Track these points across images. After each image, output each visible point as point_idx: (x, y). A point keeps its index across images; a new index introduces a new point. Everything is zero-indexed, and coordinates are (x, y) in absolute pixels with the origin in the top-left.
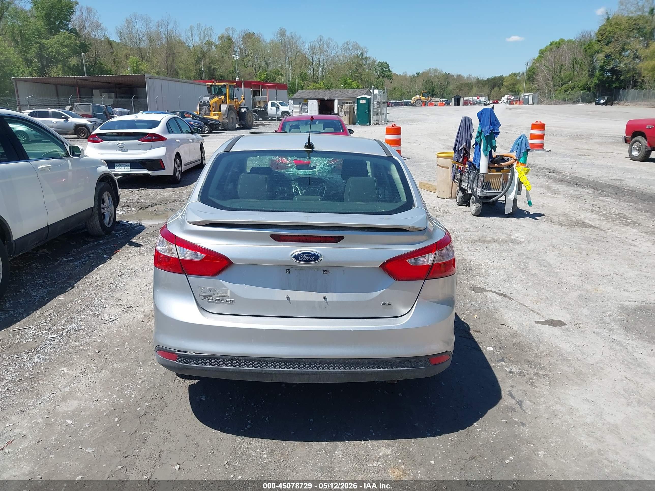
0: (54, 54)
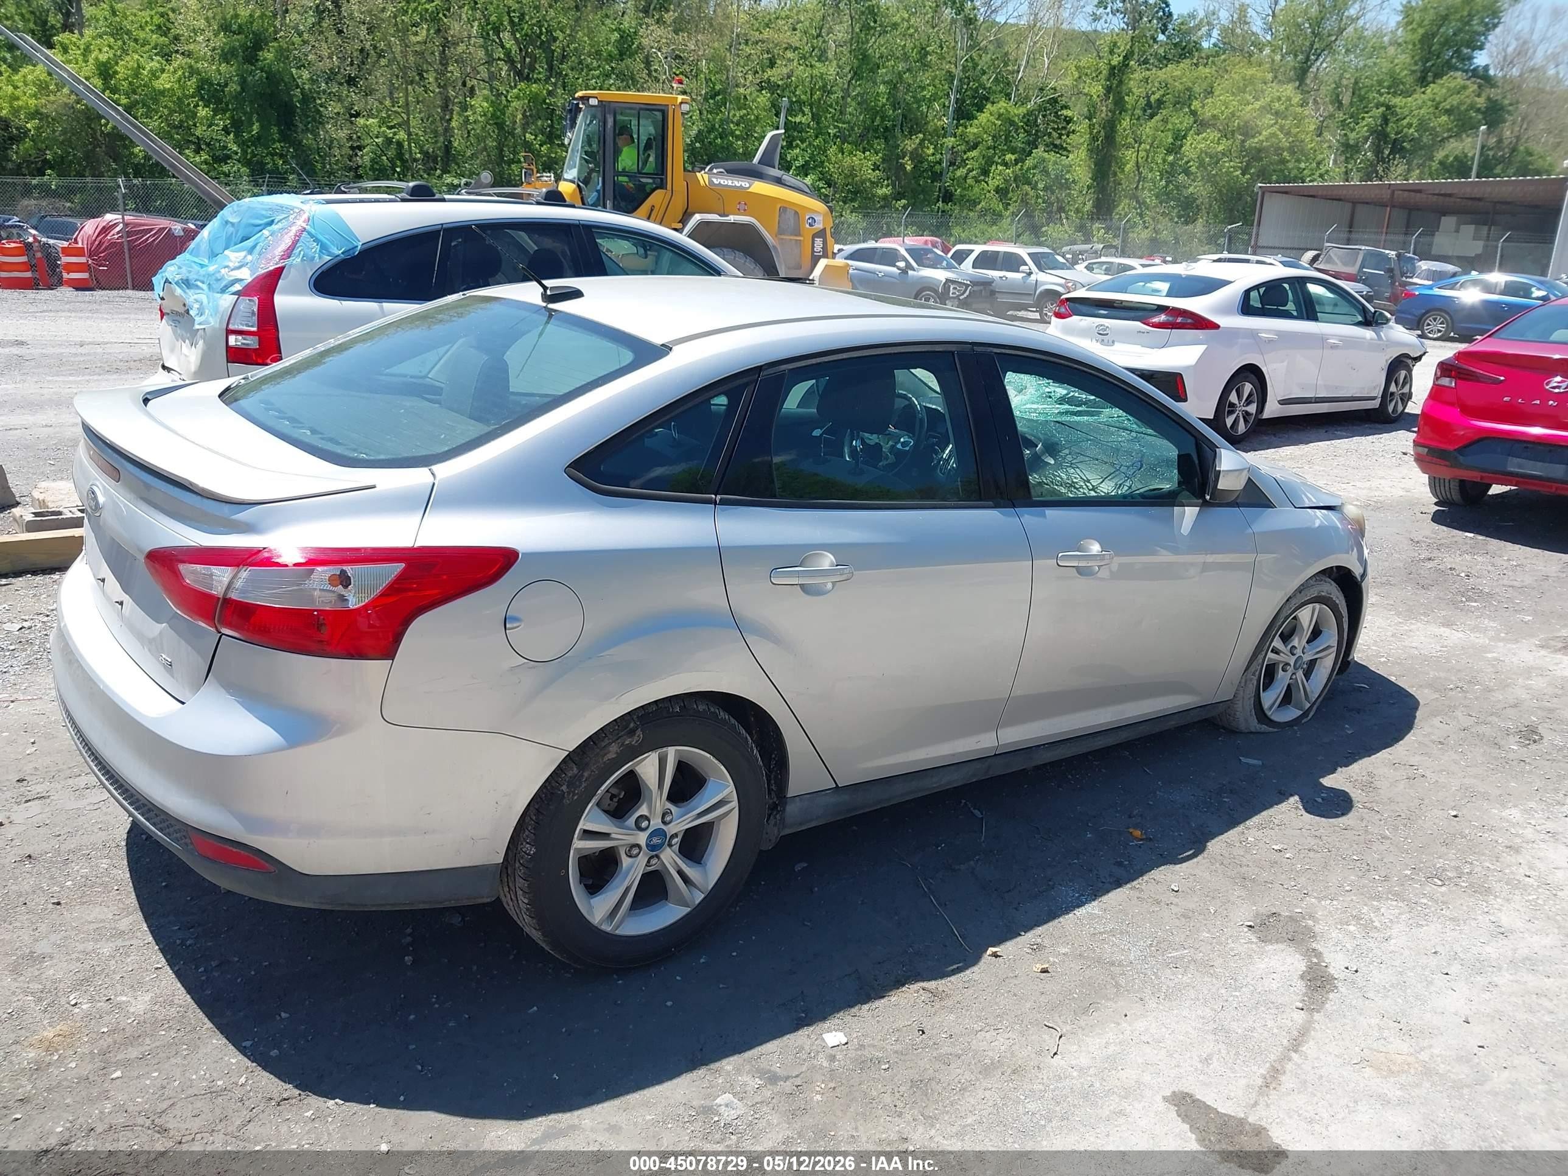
0: (1412, 130)
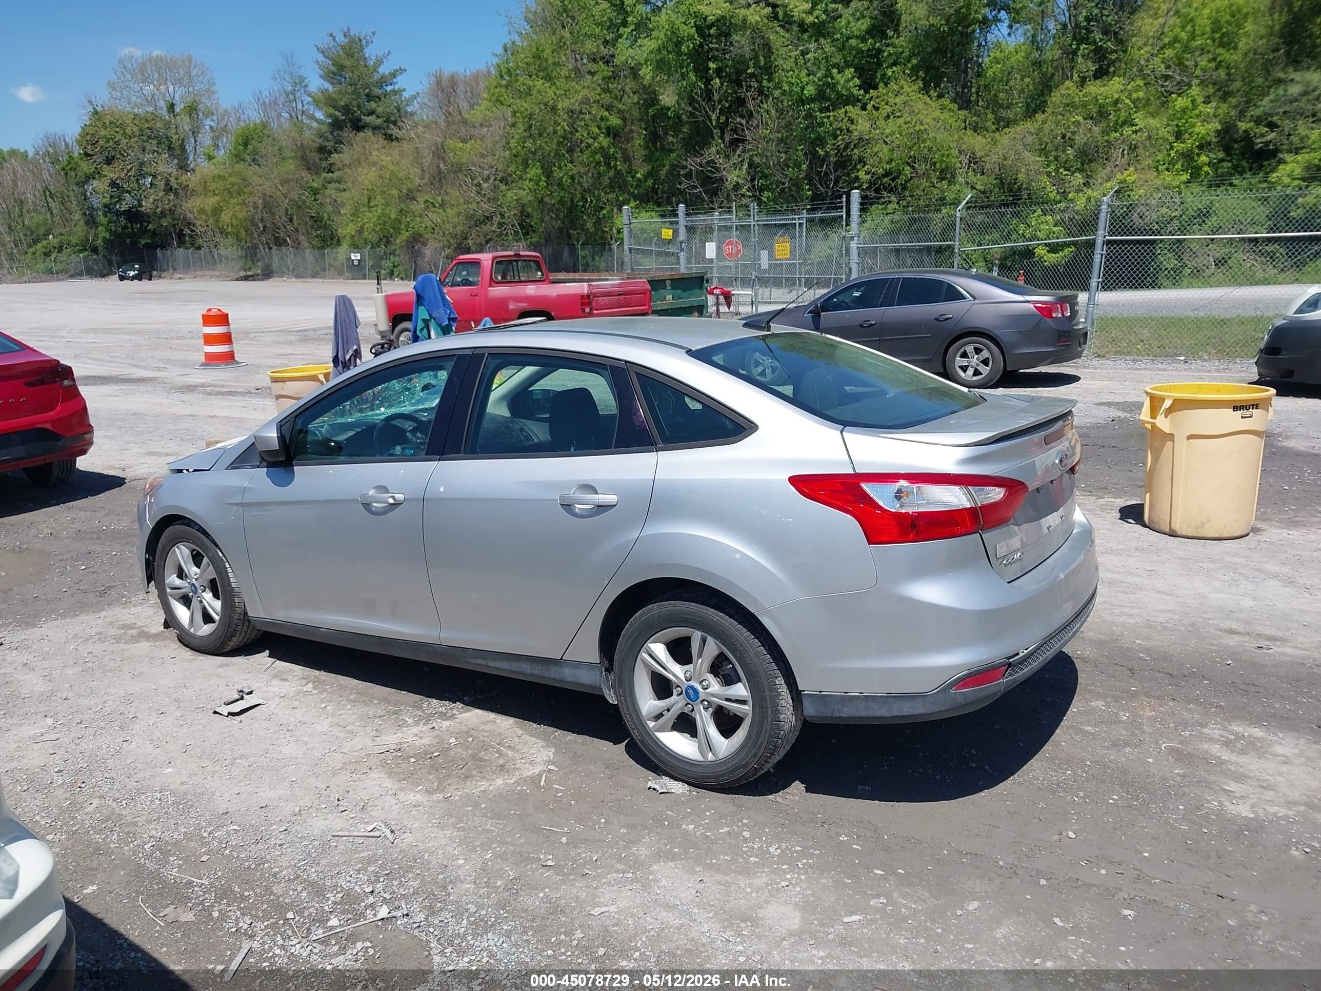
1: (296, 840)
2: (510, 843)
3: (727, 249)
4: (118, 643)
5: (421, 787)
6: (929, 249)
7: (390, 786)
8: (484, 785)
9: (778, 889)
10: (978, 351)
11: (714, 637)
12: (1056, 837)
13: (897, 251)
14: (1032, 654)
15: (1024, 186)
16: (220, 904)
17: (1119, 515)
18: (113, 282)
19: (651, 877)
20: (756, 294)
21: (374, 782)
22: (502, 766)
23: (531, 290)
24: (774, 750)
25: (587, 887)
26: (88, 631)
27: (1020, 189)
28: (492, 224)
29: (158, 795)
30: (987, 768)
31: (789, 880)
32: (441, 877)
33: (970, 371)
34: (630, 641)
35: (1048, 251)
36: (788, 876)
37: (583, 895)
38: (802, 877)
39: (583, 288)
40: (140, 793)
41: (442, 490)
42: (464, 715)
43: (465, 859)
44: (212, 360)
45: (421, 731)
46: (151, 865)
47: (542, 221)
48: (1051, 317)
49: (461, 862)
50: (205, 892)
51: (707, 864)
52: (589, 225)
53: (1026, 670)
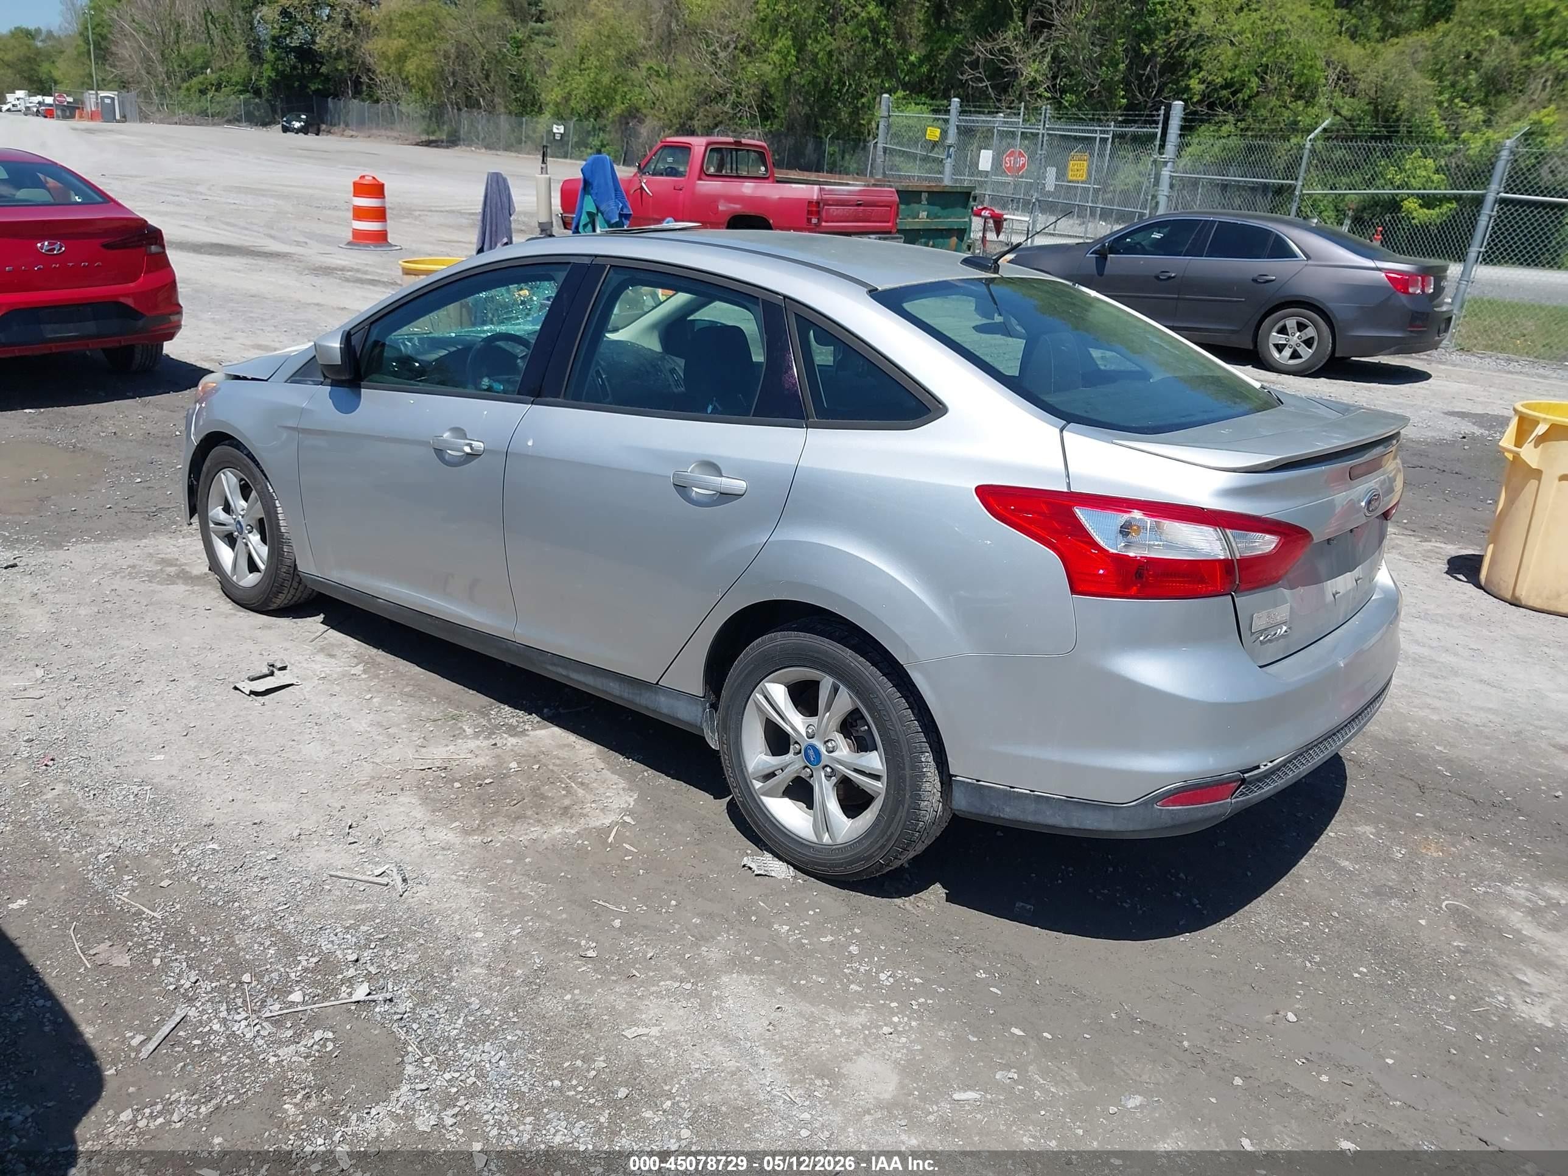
1: (285, 874)
2: (549, 918)
3: (1008, 161)
4: (150, 581)
5: (457, 824)
6: (1265, 187)
7: (419, 816)
8: (536, 831)
9: (878, 1036)
10: (1301, 327)
11: (849, 688)
12: (1269, 1017)
13: (1225, 187)
14: (1278, 769)
15: (1405, 117)
16: (166, 948)
17: (1445, 567)
18: (275, 133)
19: (715, 993)
20: (1034, 222)
21: (402, 809)
22: (566, 808)
23: (748, 188)
24: (908, 845)
25: (630, 995)
26: (120, 561)
27: (1398, 120)
28: (725, 104)
29: (136, 789)
30: (1196, 901)
31: (895, 1025)
32: (448, 952)
33: (1287, 352)
34: (744, 674)
35: (1420, 205)
36: (896, 1019)
37: (621, 1006)
38: (914, 1024)
39: (813, 192)
40: (113, 784)
41: (530, 443)
42: (538, 732)
43: (485, 932)
44: (361, 239)
45: (479, 747)
46: (99, 884)
47: (786, 104)
48: (1406, 292)
49: (479, 935)
50: (152, 930)
51: (792, 985)
52: (844, 116)
53: (1266, 789)
